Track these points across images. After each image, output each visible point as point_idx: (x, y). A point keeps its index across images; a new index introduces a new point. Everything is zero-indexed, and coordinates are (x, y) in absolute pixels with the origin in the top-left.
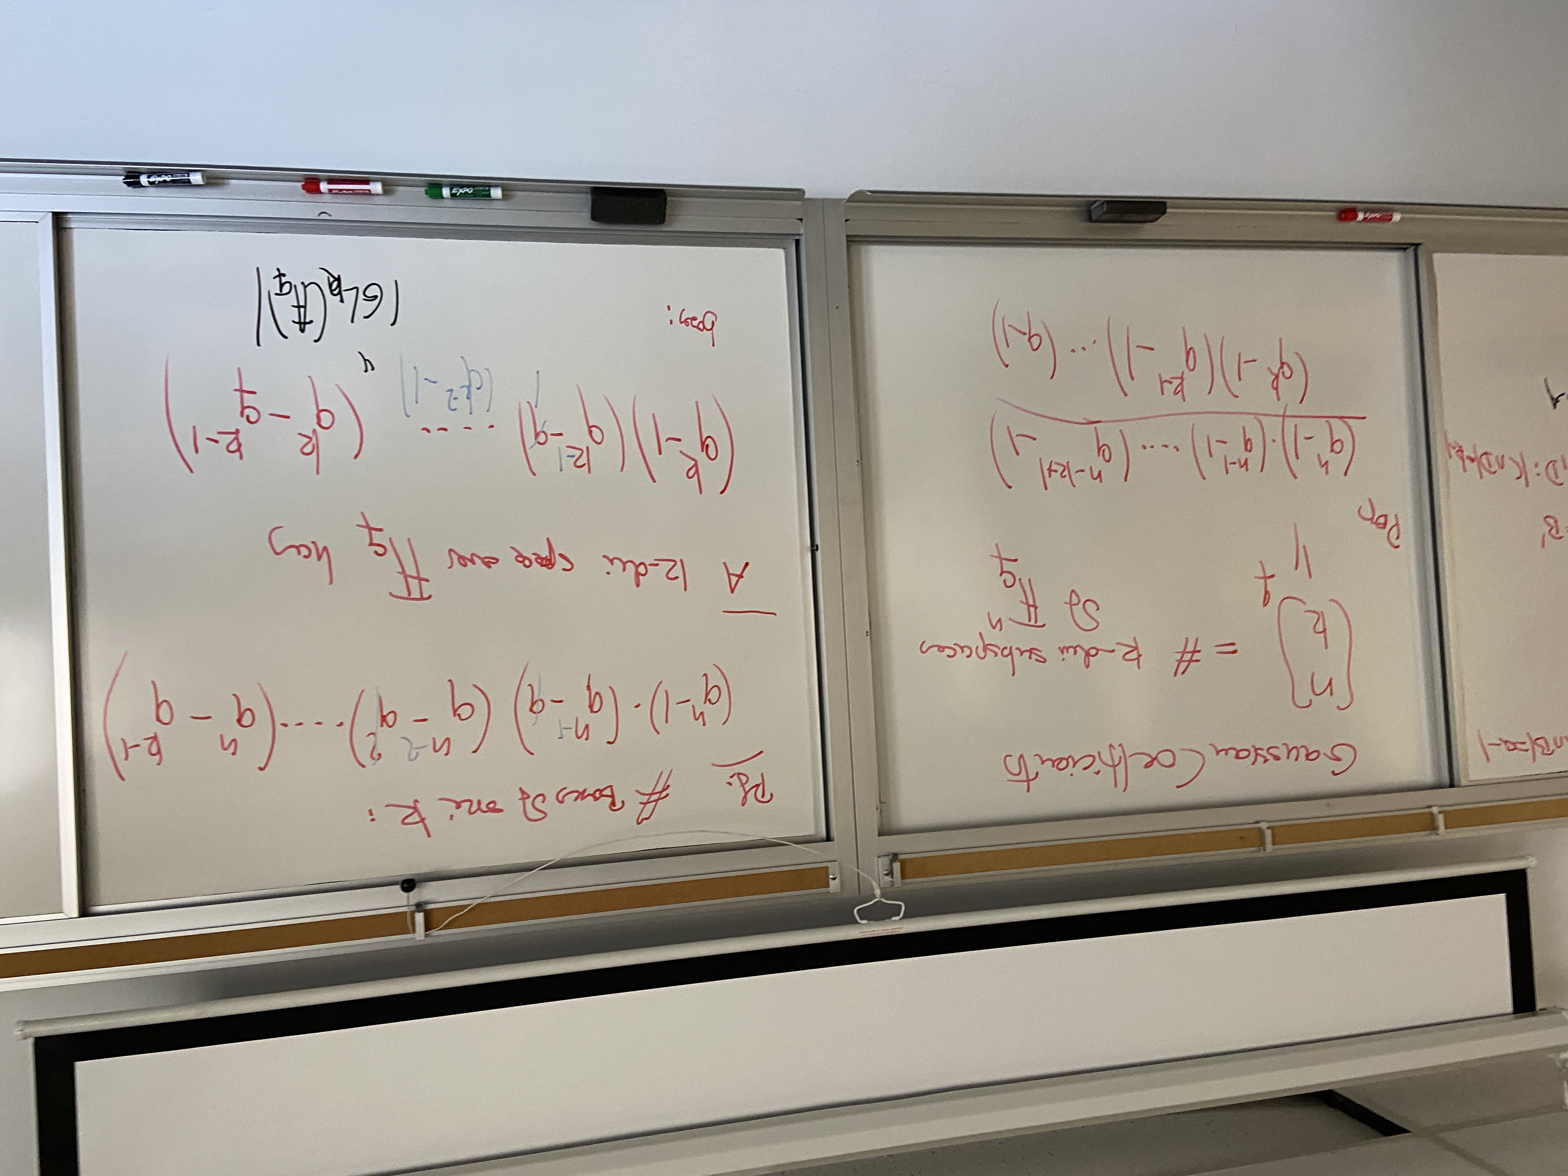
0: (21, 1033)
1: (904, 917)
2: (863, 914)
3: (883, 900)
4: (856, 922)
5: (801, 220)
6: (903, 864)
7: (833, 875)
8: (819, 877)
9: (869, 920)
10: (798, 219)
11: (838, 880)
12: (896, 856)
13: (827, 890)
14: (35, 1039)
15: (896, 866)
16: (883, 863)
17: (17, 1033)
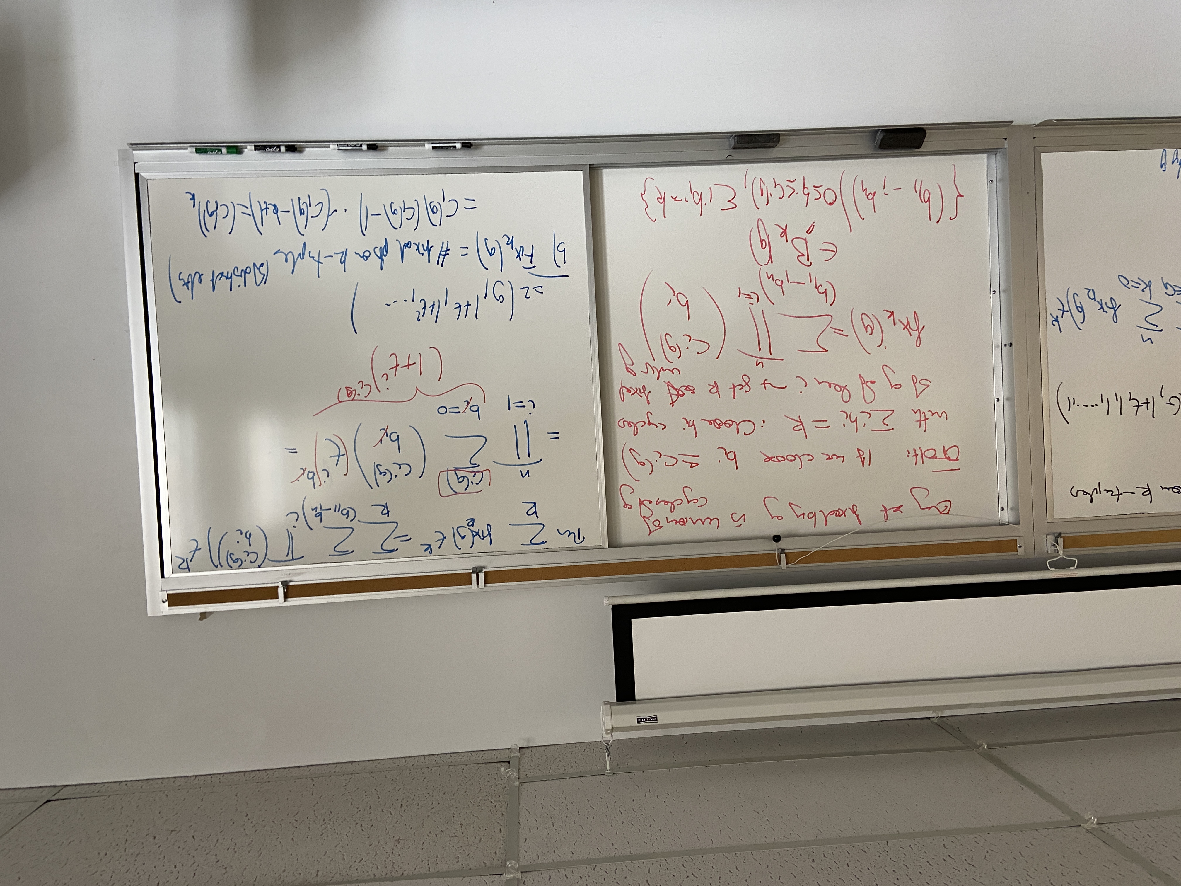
0: (608, 602)
1: (1077, 567)
3: (1064, 557)
4: (1048, 569)
5: (1006, 139)
6: (1064, 538)
7: (1019, 544)
8: (1011, 545)
9: (1056, 568)
10: (1004, 139)
11: (1023, 548)
12: (1060, 534)
13: (1015, 553)
14: (613, 606)
15: (1060, 540)
16: (1050, 539)
17: (606, 602)
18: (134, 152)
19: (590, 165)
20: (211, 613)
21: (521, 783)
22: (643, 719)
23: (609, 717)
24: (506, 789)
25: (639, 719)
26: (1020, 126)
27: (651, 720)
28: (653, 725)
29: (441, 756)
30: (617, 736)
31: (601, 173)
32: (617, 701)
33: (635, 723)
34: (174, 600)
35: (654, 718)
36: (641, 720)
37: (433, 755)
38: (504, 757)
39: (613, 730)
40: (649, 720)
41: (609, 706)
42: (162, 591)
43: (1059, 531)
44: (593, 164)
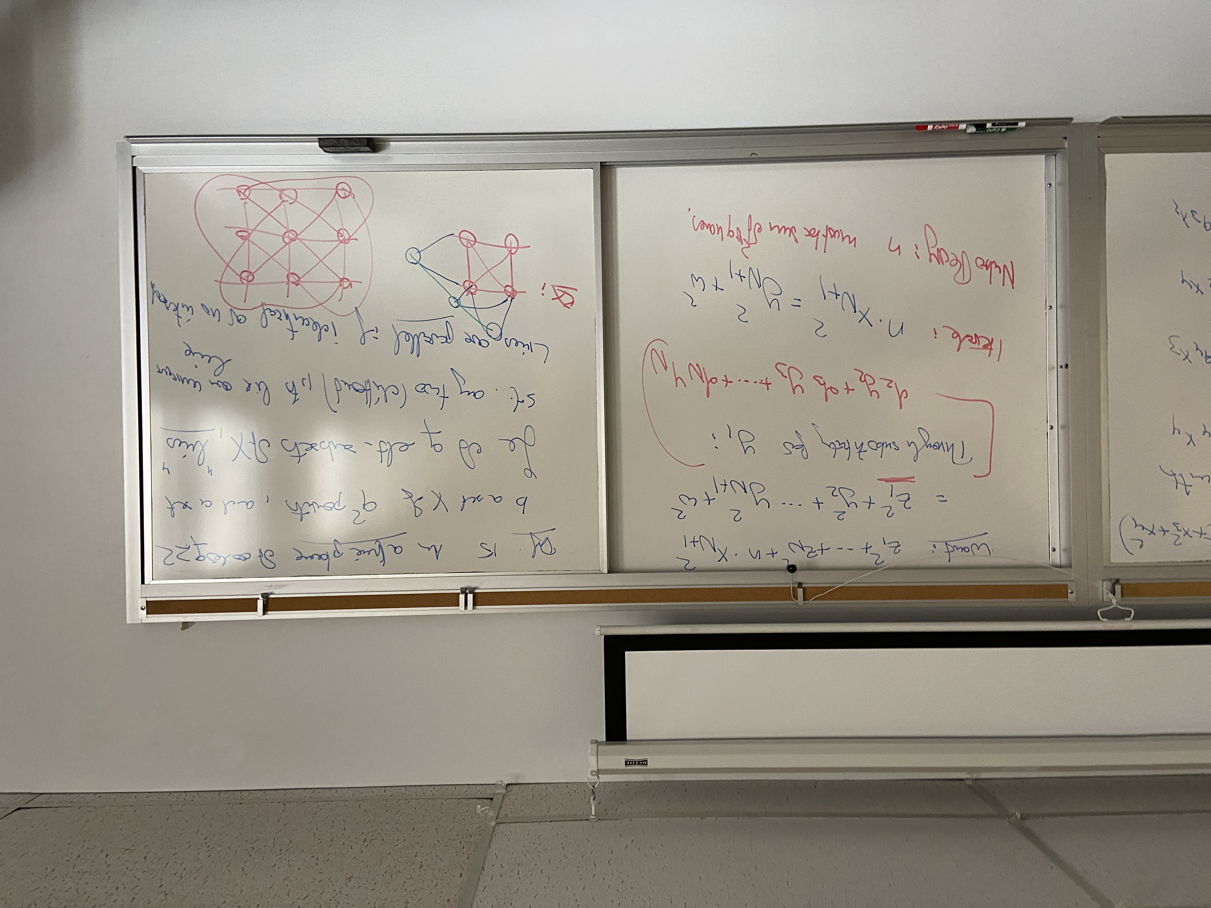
0: (599, 632)
1: (1134, 619)
2: (1104, 615)
3: (1119, 607)
4: (1099, 619)
5: (1066, 138)
6: (1123, 586)
7: (1070, 590)
8: (1061, 591)
9: (1108, 618)
10: (1063, 138)
11: (1075, 593)
12: (1117, 581)
13: (1066, 600)
14: (605, 636)
15: (1118, 588)
16: (1107, 585)
17: (597, 632)
18: (132, 145)
19: (601, 163)
20: (193, 623)
21: (497, 823)
22: (632, 762)
23: (595, 758)
24: (480, 829)
25: (628, 761)
26: (1082, 124)
27: (640, 764)
28: (644, 769)
29: (424, 787)
30: (604, 778)
31: (615, 171)
32: (607, 740)
33: (623, 766)
34: (153, 607)
35: (643, 761)
36: (630, 763)
37: (415, 786)
38: (488, 793)
39: (598, 772)
40: (638, 764)
41: (595, 745)
42: (142, 598)
43: (1117, 577)
44: (606, 162)
